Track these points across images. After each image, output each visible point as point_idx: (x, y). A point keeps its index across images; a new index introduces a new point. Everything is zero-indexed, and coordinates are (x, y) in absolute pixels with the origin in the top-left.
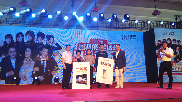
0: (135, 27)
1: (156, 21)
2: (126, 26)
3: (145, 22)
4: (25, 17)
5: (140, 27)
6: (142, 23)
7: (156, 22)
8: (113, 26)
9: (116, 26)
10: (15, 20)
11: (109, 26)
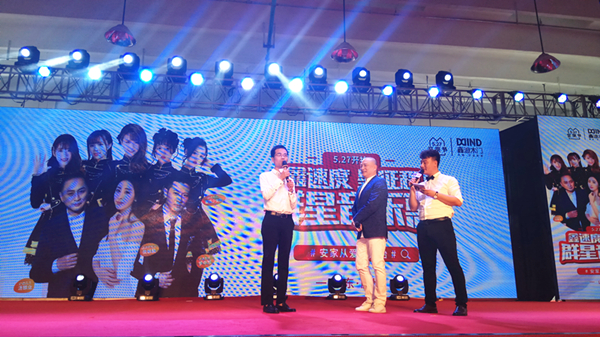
0: (471, 111)
1: (543, 95)
2: (442, 111)
3: (507, 95)
4: (119, 80)
5: (490, 111)
6: (494, 99)
7: (541, 97)
8: (399, 109)
9: (409, 109)
10: (87, 92)
11: (387, 109)
